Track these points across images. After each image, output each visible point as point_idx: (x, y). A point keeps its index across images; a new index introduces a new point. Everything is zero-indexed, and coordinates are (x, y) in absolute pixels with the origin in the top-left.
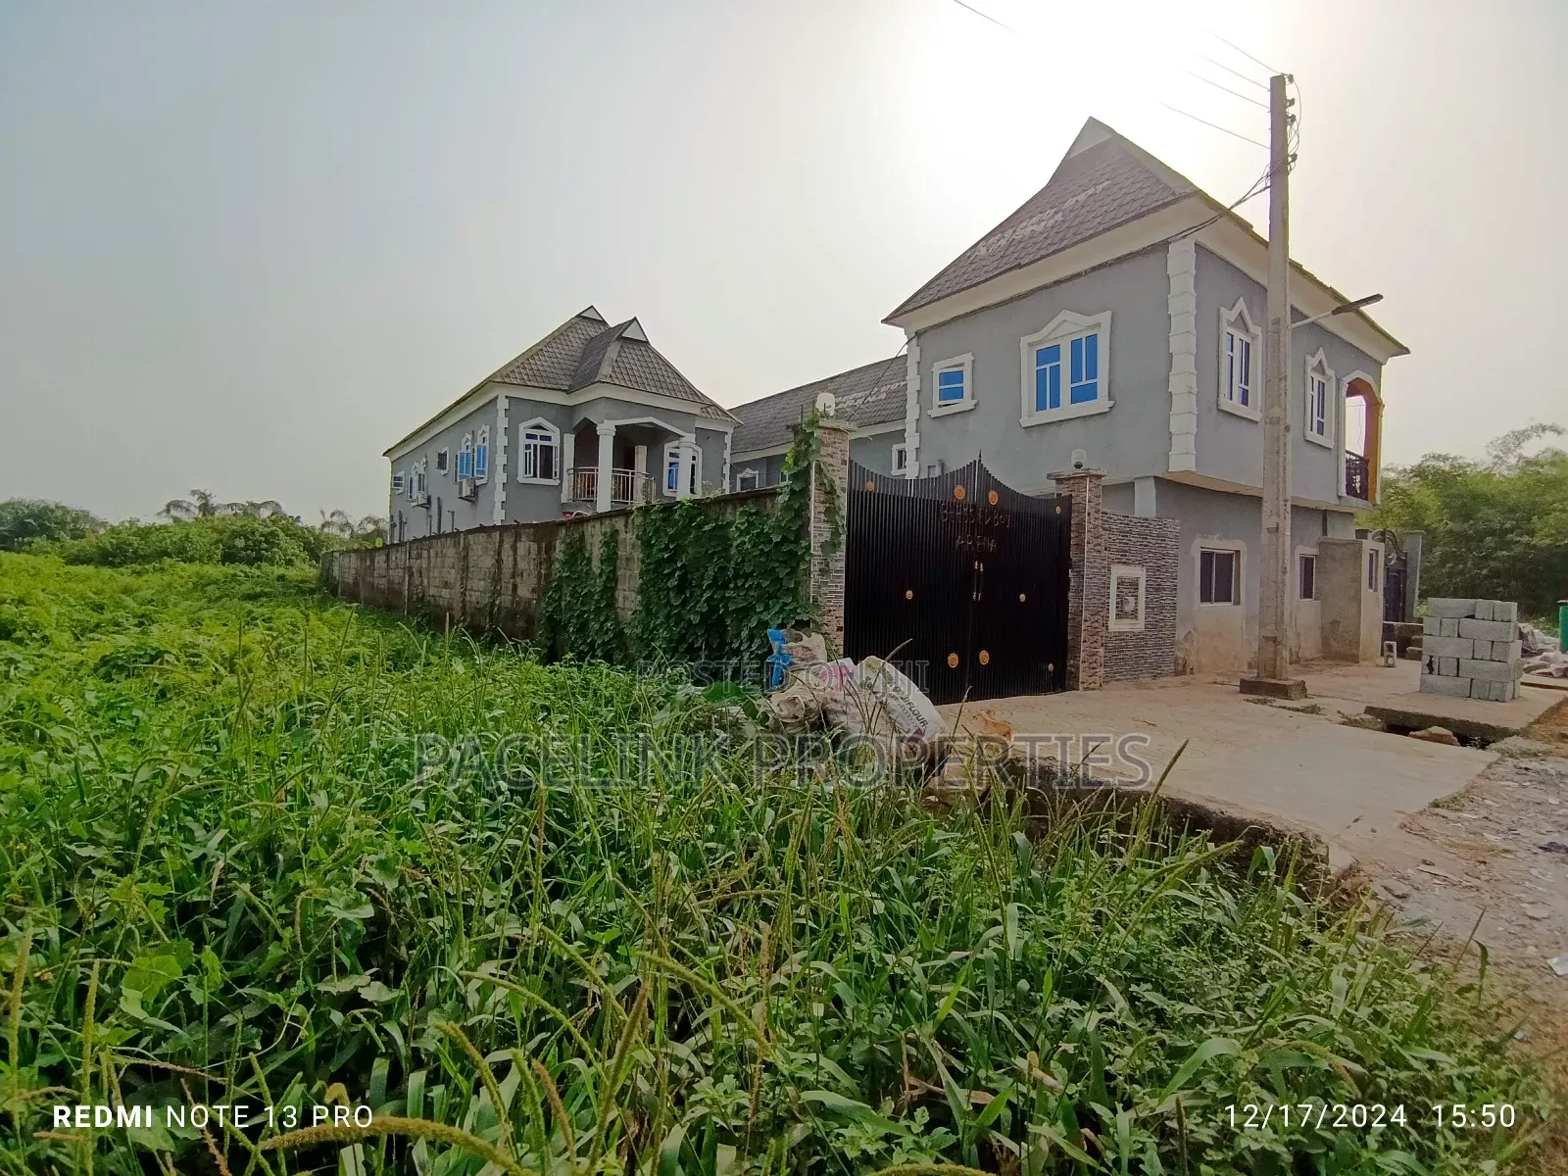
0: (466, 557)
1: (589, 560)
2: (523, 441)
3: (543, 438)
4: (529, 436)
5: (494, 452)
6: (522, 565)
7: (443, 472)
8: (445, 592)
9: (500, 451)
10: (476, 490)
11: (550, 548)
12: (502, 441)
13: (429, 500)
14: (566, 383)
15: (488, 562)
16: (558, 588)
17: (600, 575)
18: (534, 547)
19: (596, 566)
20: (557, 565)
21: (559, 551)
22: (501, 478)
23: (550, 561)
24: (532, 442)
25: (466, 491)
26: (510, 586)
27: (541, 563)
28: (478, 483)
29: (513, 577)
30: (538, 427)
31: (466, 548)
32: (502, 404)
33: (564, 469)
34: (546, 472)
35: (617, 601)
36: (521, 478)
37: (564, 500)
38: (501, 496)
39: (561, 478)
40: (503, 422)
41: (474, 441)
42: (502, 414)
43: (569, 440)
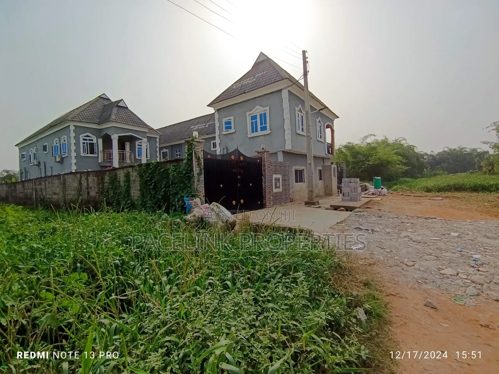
0: (64, 183)
1: (119, 182)
2: (82, 141)
3: (89, 140)
4: (84, 139)
5: (70, 144)
6: (91, 185)
7: (45, 152)
8: (54, 196)
9: (73, 145)
10: (62, 159)
11: (103, 179)
12: (73, 141)
13: (39, 163)
14: (98, 121)
15: (76, 184)
16: (107, 192)
17: (124, 186)
18: (96, 179)
19: (122, 183)
20: (106, 184)
21: (107, 179)
22: (73, 154)
23: (103, 183)
24: (86, 142)
25: (58, 159)
26: (86, 192)
27: (99, 184)
28: (63, 156)
29: (87, 189)
30: (87, 136)
31: (64, 180)
32: (72, 128)
33: (99, 151)
34: (92, 152)
35: (131, 194)
36: (82, 154)
37: (100, 161)
38: (74, 161)
39: (98, 154)
40: (73, 134)
41: (60, 141)
42: (72, 131)
43: (100, 141)
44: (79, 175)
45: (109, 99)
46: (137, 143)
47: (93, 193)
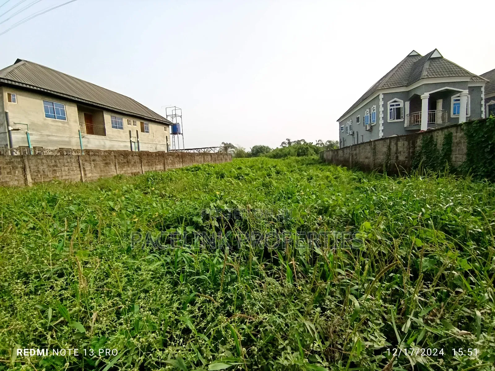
0: (374, 149)
1: (436, 145)
2: (389, 108)
3: (396, 105)
4: (391, 106)
5: (378, 112)
6: (400, 149)
7: (358, 123)
8: (367, 160)
9: (381, 113)
10: (371, 127)
11: (414, 143)
12: (381, 109)
13: (353, 133)
14: (405, 83)
15: (385, 149)
16: (419, 156)
17: (443, 150)
18: (406, 143)
19: (440, 147)
20: (418, 148)
21: (419, 142)
22: (381, 122)
23: (414, 147)
24: (393, 107)
25: (368, 128)
26: (395, 157)
27: (410, 148)
28: (372, 125)
29: (396, 153)
30: (395, 102)
31: (375, 146)
32: (381, 97)
33: (406, 115)
34: (398, 117)
35: (452, 158)
36: (389, 121)
37: (405, 126)
38: (381, 128)
39: (404, 119)
40: (381, 103)
41: (370, 111)
42: (381, 100)
43: (408, 104)
44: (388, 141)
45: (419, 55)
46: (453, 98)
47: (401, 158)
